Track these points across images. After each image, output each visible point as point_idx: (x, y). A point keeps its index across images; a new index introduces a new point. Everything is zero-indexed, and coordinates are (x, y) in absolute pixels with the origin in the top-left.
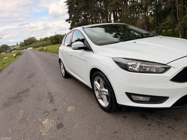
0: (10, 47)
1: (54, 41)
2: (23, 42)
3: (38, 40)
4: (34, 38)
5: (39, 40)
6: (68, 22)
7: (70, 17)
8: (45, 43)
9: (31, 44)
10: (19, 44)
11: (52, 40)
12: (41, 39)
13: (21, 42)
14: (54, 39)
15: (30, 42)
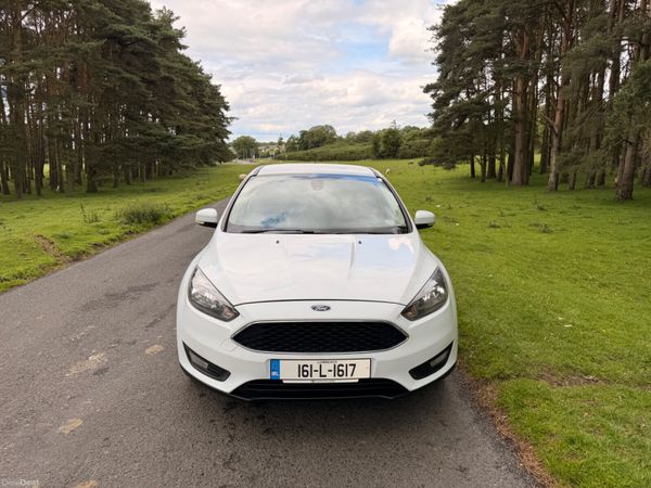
0: (260, 145)
1: (382, 148)
2: (298, 135)
3: (341, 138)
4: (331, 128)
5: (344, 137)
6: (432, 92)
7: (443, 77)
8: (358, 148)
9: (317, 144)
10: (285, 140)
11: (376, 144)
12: (349, 135)
13: (292, 137)
14: (385, 142)
15: (316, 139)
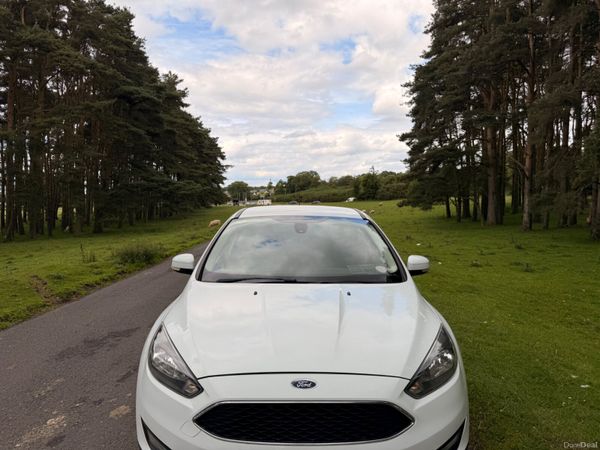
0: (252, 189)
1: (362, 191)
2: (286, 180)
3: (324, 182)
4: (316, 173)
5: (327, 181)
6: (407, 141)
7: (417, 128)
8: (340, 190)
9: (302, 188)
10: (274, 185)
11: (357, 188)
12: (331, 180)
13: (280, 182)
14: (364, 185)
15: (301, 183)
